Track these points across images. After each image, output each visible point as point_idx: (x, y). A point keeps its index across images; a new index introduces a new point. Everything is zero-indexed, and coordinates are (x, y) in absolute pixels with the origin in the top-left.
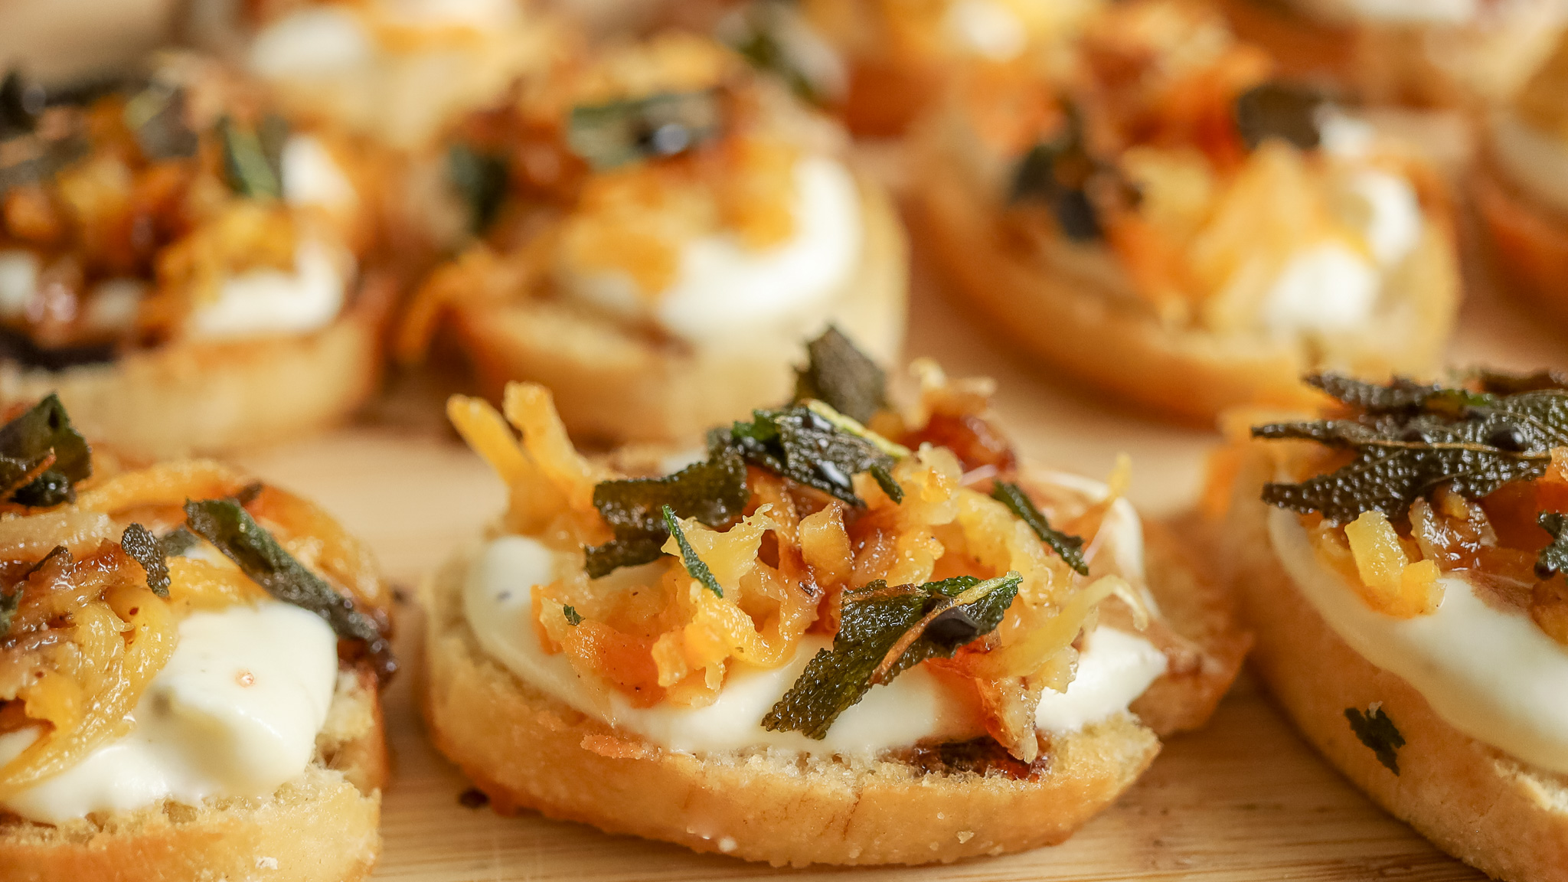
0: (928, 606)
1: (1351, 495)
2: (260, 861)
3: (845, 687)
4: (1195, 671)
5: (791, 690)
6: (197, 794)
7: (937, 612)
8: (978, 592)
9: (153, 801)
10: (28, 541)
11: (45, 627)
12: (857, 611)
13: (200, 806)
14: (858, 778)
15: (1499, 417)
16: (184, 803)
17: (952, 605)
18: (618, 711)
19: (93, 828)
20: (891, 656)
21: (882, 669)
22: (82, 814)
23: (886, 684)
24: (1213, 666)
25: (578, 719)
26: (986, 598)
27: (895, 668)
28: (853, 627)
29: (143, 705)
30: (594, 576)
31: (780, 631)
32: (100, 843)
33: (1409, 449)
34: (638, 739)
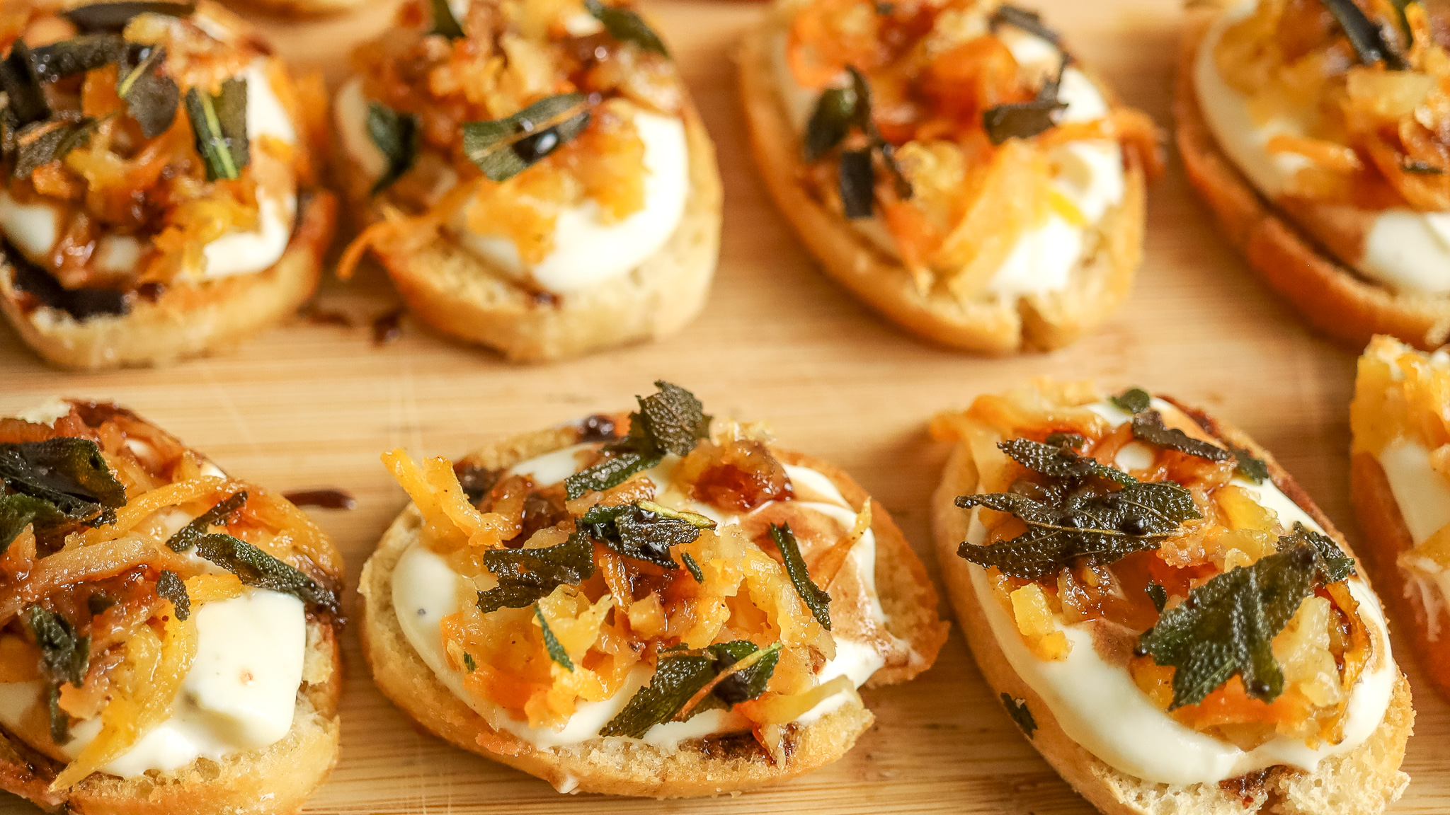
0: (717, 667)
1: (1019, 560)
2: (263, 797)
3: (658, 711)
4: (905, 663)
5: (620, 714)
6: (218, 754)
7: (722, 676)
8: (751, 659)
9: (188, 762)
10: (88, 568)
11: (107, 652)
12: (666, 667)
13: (221, 763)
14: (664, 764)
15: (1131, 506)
16: (209, 759)
17: (731, 672)
18: (499, 719)
19: (150, 780)
20: (689, 704)
21: (682, 714)
22: (141, 774)
23: (685, 721)
24: (916, 659)
25: (473, 716)
26: (756, 664)
27: (691, 713)
28: (663, 680)
29: (177, 700)
30: (484, 610)
31: (614, 675)
32: (155, 796)
33: (1063, 531)
34: (513, 738)
